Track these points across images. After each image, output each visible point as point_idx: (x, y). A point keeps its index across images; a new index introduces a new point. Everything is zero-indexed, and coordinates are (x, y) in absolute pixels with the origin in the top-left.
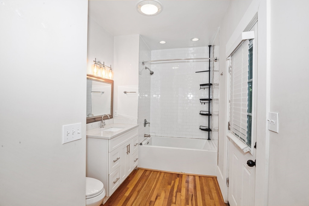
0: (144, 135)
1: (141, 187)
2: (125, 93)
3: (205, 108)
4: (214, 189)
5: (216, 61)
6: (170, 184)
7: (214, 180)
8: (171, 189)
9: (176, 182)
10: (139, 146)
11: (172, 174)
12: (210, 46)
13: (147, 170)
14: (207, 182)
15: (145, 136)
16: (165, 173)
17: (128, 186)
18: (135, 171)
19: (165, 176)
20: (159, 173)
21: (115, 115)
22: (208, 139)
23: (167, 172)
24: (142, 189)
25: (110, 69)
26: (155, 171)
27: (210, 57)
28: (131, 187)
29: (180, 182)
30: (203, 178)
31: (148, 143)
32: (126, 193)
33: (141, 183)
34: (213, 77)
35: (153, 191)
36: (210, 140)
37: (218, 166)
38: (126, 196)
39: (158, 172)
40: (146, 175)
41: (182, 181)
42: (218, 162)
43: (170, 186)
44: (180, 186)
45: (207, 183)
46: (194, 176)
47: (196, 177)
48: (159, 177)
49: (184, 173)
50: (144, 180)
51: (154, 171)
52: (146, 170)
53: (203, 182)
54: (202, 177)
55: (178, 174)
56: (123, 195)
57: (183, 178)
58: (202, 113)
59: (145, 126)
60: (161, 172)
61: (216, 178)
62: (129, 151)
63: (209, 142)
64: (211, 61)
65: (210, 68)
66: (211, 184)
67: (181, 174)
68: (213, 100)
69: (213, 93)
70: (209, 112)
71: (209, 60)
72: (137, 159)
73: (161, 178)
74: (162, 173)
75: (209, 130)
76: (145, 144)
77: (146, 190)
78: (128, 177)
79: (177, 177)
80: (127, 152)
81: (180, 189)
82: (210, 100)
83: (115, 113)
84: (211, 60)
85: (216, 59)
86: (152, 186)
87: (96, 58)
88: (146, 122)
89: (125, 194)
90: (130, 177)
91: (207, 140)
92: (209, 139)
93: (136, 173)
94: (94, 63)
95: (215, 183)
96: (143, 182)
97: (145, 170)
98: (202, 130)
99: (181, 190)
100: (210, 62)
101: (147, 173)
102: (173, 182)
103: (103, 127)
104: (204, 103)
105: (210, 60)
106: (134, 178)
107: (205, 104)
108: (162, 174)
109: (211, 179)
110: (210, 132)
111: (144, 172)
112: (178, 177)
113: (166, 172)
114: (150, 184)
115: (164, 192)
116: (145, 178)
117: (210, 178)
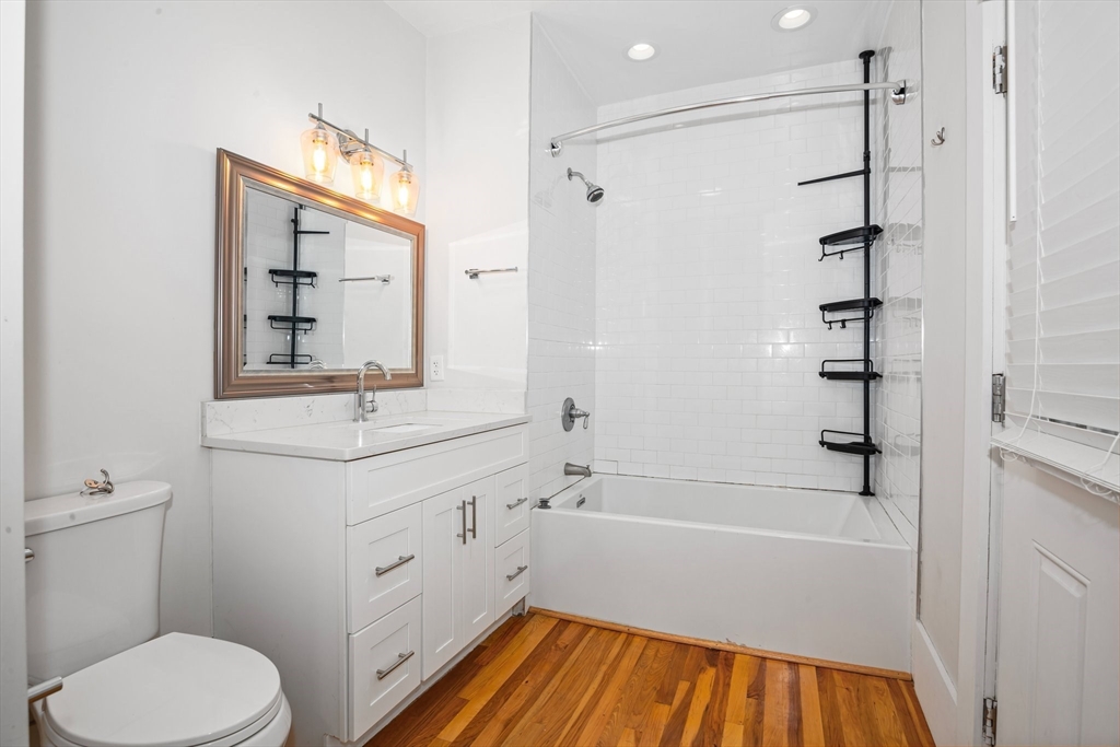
0: (563, 468)
1: (527, 701)
2: (475, 275)
3: (845, 345)
4: (900, 742)
5: (902, 102)
6: (665, 696)
7: (896, 693)
8: (668, 726)
9: (697, 692)
10: (536, 510)
11: (682, 646)
12: (867, 56)
13: (569, 622)
14: (858, 699)
15: (567, 473)
16: (651, 639)
17: (465, 693)
18: (516, 622)
19: (650, 653)
20: (623, 637)
21: (434, 377)
22: (860, 494)
23: (661, 636)
24: (529, 714)
25: (400, 167)
26: (604, 625)
27: (867, 80)
28: (476, 699)
29: (720, 689)
30: (837, 677)
31: (582, 502)
32: (448, 728)
33: (530, 683)
34: (886, 194)
35: (580, 729)
36: (873, 495)
37: (919, 625)
38: (444, 741)
39: (620, 632)
40: (562, 646)
41: (729, 685)
42: (919, 601)
43: (667, 707)
44: (715, 714)
45: (863, 706)
46: (794, 665)
47: (803, 670)
48: (619, 658)
49: (743, 646)
50: (547, 668)
51: (602, 629)
52: (564, 622)
53: (839, 698)
54: (835, 675)
55: (713, 650)
56: (433, 736)
57: (735, 669)
58: (829, 368)
59: (567, 428)
60: (631, 635)
61: (910, 682)
62: (474, 531)
63: (867, 504)
64: (875, 101)
65: (867, 158)
66: (885, 713)
67: (728, 648)
68: (884, 306)
69: (884, 268)
70: (867, 361)
71: (860, 96)
72: (521, 570)
73: (627, 663)
74: (637, 639)
75: (866, 449)
76: (563, 506)
77: (545, 721)
78: (480, 650)
79: (704, 663)
80: (462, 533)
81: (715, 727)
82: (869, 305)
83: (433, 368)
84: (871, 97)
85: (902, 91)
86: (577, 702)
87: (320, 105)
88: (574, 412)
89: (441, 729)
90: (485, 648)
91: (860, 500)
92: (867, 492)
93: (516, 633)
94: (315, 126)
95: (904, 712)
96: (540, 679)
97: (561, 620)
98: (833, 447)
99: (721, 733)
100: (871, 107)
101: (569, 635)
102: (683, 686)
103: (364, 420)
104: (843, 321)
105: (867, 93)
106: (506, 655)
107: (844, 326)
108: (637, 644)
109: (883, 685)
110: (872, 459)
111: (553, 629)
112: (713, 664)
113: (654, 635)
114: (570, 689)
115: (632, 738)
116: (554, 657)
117: (875, 682)
